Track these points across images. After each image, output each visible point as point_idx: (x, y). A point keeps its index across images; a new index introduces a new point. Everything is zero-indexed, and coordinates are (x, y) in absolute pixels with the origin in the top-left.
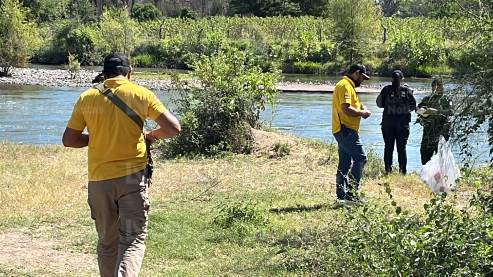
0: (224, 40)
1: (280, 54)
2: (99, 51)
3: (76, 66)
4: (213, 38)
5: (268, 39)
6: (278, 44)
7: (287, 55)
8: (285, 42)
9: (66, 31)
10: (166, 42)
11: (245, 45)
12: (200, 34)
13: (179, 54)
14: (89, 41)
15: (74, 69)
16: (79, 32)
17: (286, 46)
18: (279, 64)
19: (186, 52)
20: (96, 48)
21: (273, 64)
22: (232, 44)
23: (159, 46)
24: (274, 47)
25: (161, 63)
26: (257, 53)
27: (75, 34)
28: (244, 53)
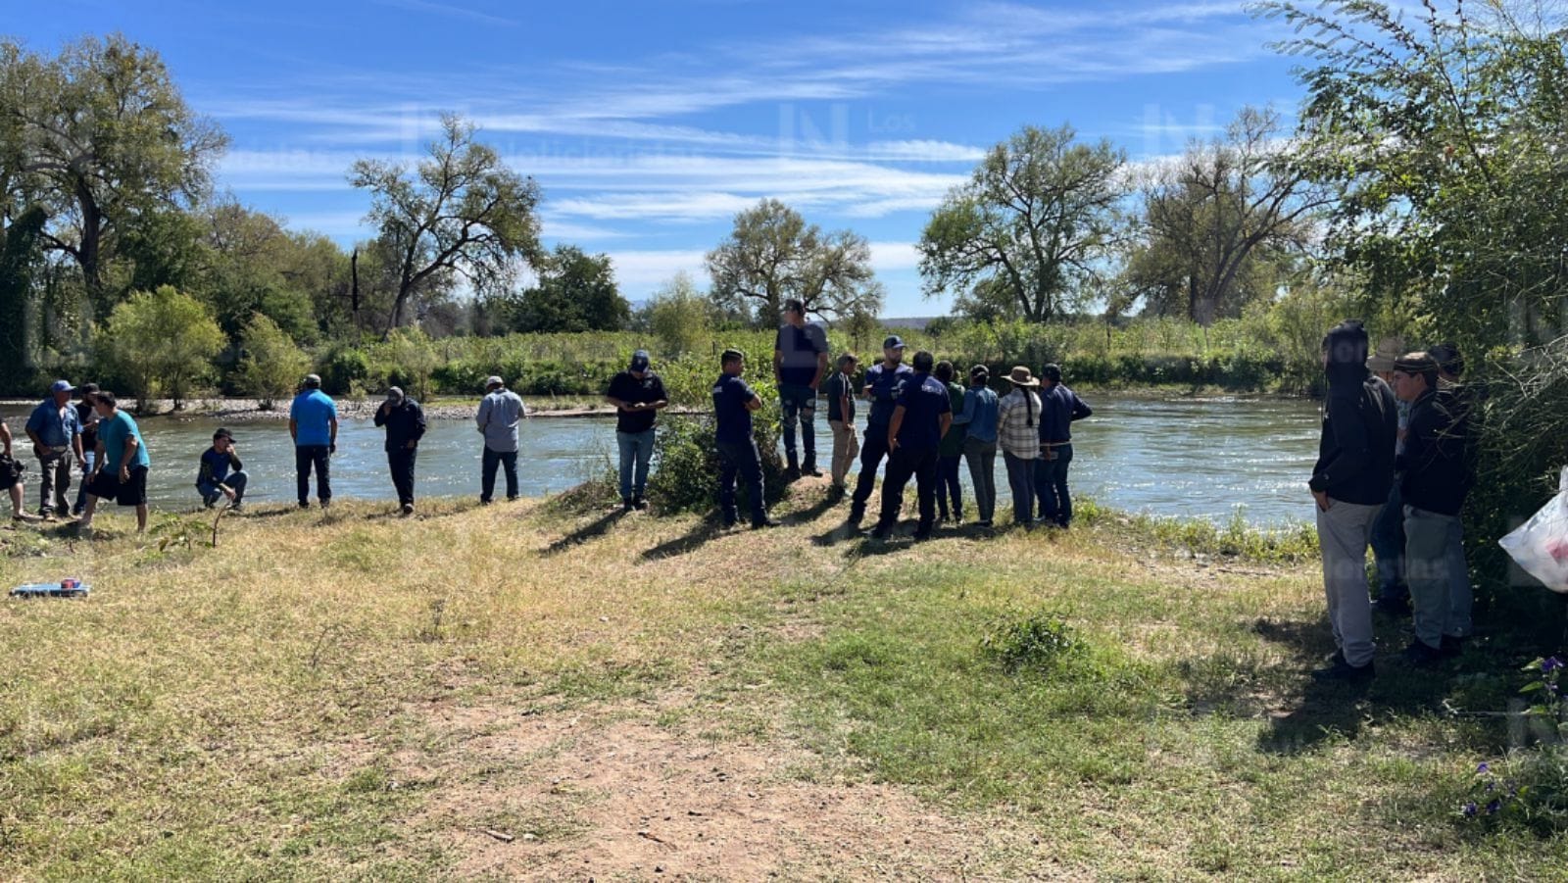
0: (527, 361)
1: (595, 374)
2: (373, 377)
3: (359, 395)
4: (515, 357)
5: (582, 358)
6: (592, 362)
7: (604, 375)
8: (598, 360)
9: (332, 355)
10: (455, 364)
11: (553, 365)
12: (498, 353)
13: (474, 377)
14: (360, 366)
15: (358, 398)
16: (347, 356)
17: (602, 365)
18: (596, 386)
19: (481, 375)
20: (369, 374)
21: (589, 384)
22: (536, 365)
23: (447, 370)
24: (588, 366)
25: (451, 389)
26: (567, 374)
27: (343, 358)
28: (553, 374)
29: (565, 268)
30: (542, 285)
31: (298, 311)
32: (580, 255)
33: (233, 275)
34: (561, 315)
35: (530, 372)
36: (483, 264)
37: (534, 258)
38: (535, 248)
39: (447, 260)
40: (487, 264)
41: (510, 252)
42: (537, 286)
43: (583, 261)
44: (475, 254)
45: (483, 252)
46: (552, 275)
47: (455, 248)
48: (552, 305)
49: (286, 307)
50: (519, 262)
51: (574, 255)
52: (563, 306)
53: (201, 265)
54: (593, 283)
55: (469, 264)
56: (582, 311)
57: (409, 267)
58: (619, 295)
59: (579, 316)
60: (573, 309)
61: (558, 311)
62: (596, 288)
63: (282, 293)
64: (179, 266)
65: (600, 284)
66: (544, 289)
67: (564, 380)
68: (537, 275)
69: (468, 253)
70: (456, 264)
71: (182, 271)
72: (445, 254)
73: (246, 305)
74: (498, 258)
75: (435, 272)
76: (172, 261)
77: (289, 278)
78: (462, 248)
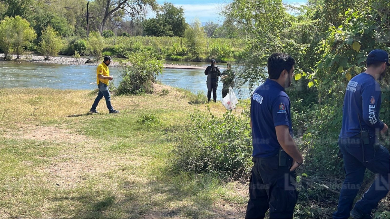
0: (141, 46)
1: (165, 52)
2: (88, 50)
3: (78, 56)
4: (137, 45)
5: (160, 46)
6: (164, 48)
7: (168, 53)
8: (167, 47)
9: (74, 41)
10: (117, 47)
11: (150, 48)
12: (131, 44)
13: (122, 52)
14: (84, 46)
15: (77, 58)
16: (79, 42)
17: (168, 49)
18: (164, 57)
19: (125, 51)
20: (87, 49)
21: (162, 56)
23: (114, 48)
24: (162, 49)
25: (115, 55)
26: (155, 52)
27: (78, 43)
29: (166, 11)
30: (157, 17)
31: (63, 24)
32: (173, 6)
33: (41, 11)
34: (163, 29)
36: (135, 8)
37: (154, 7)
38: (154, 3)
39: (121, 6)
40: (136, 8)
41: (145, 4)
42: (155, 18)
43: (173, 8)
44: (132, 4)
45: (135, 4)
46: (161, 13)
47: (125, 2)
48: (160, 25)
49: (59, 23)
50: (148, 7)
51: (170, 6)
52: (164, 26)
53: (31, 6)
54: (177, 17)
55: (130, 8)
57: (107, 8)
58: (186, 22)
59: (170, 30)
60: (168, 27)
61: (163, 27)
62: (177, 19)
63: (58, 18)
64: (23, 6)
65: (179, 17)
66: (157, 19)
68: (156, 13)
69: (129, 4)
70: (125, 8)
71: (24, 9)
72: (121, 4)
73: (45, 22)
74: (140, 6)
75: (117, 11)
76: (21, 5)
77: (67, 10)
78: (127, 2)
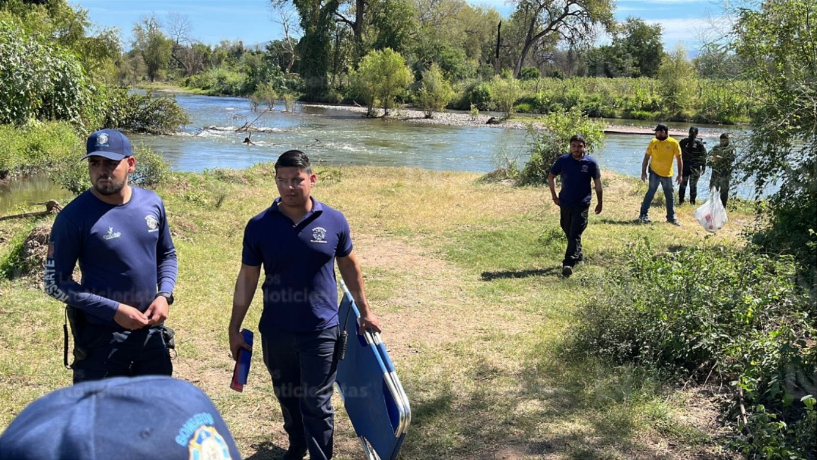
0: (581, 95)
1: (621, 105)
2: (494, 101)
4: (574, 93)
5: (613, 94)
6: (620, 97)
7: (626, 106)
8: (625, 96)
9: (474, 86)
10: (540, 96)
11: (596, 98)
12: (564, 90)
13: (549, 104)
14: (487, 94)
15: (474, 114)
16: (480, 88)
17: (626, 99)
18: (620, 112)
19: (554, 103)
20: (492, 99)
21: (616, 112)
22: (586, 98)
23: (535, 98)
24: (617, 100)
25: (536, 110)
26: (604, 104)
27: (478, 89)
28: (595, 104)
29: (630, 33)
30: (613, 43)
31: (458, 60)
32: (643, 23)
33: (427, 38)
34: (623, 63)
35: (582, 102)
36: (576, 29)
37: (609, 26)
38: (610, 19)
39: (554, 27)
40: (579, 30)
41: (594, 22)
42: (610, 45)
43: (643, 28)
44: (572, 23)
45: (577, 22)
46: (621, 36)
47: (560, 19)
48: (618, 57)
49: (452, 57)
50: (599, 27)
51: (638, 24)
52: (626, 58)
53: (411, 32)
54: (648, 43)
55: (568, 30)
56: (637, 62)
57: (531, 31)
58: (664, 51)
59: (635, 65)
60: (632, 60)
61: (622, 61)
62: (649, 46)
63: (450, 49)
64: (400, 32)
65: (653, 43)
66: (614, 46)
67: (601, 108)
68: (611, 37)
69: (568, 22)
70: (560, 29)
71: (402, 36)
72: (553, 23)
73: (431, 56)
74: (585, 25)
75: (547, 34)
76: (398, 30)
77: (469, 35)
78: (563, 19)
